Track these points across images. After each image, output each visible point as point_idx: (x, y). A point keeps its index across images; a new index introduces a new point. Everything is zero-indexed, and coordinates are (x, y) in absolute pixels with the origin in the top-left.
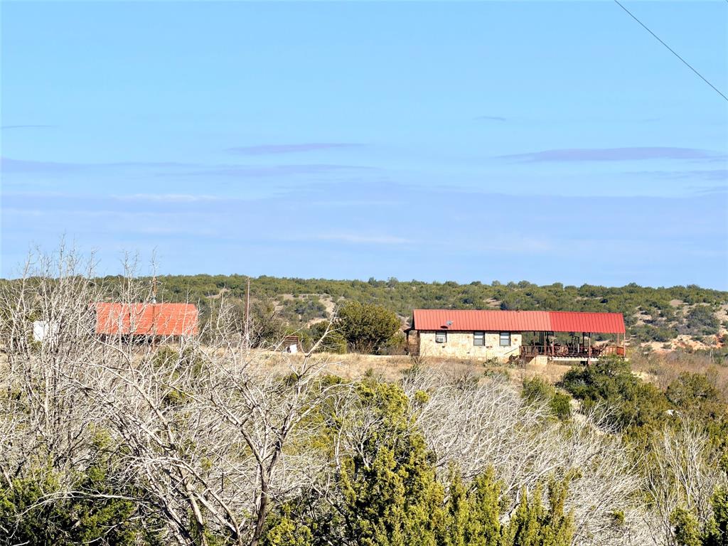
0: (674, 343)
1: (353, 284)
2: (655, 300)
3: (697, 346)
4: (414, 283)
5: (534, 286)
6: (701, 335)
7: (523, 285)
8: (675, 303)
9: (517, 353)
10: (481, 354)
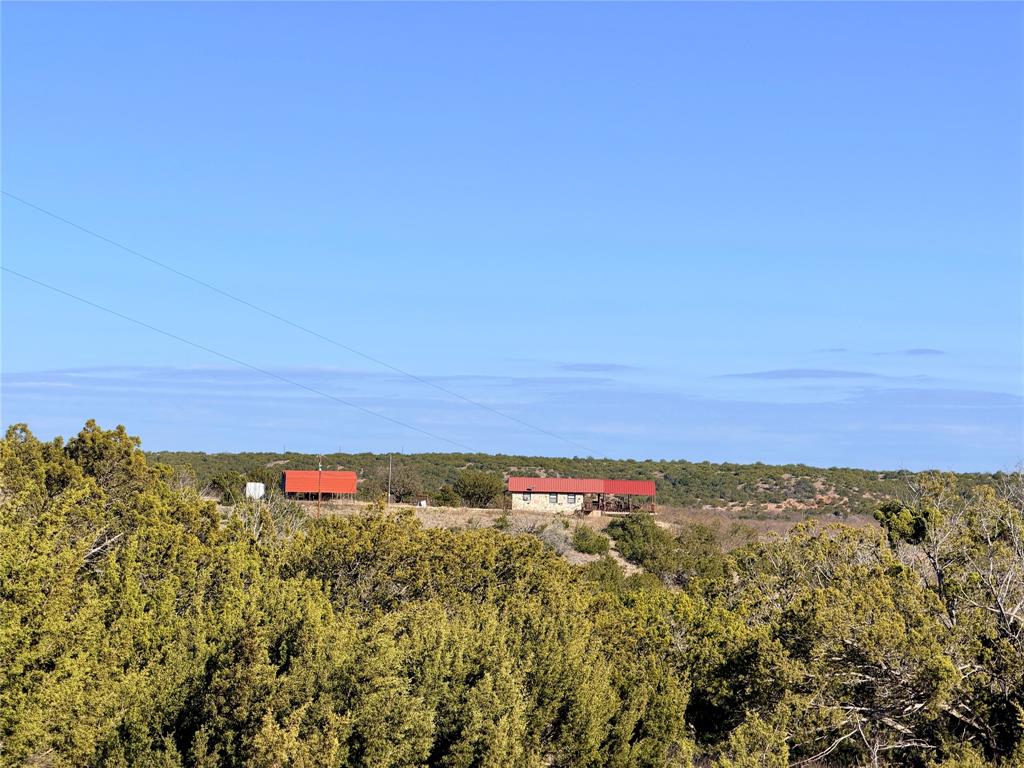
0: (784, 505)
1: (562, 460)
2: (771, 474)
3: (800, 506)
4: (606, 460)
5: (690, 463)
6: (803, 499)
7: (682, 462)
8: (786, 476)
9: (580, 508)
10: (555, 508)
